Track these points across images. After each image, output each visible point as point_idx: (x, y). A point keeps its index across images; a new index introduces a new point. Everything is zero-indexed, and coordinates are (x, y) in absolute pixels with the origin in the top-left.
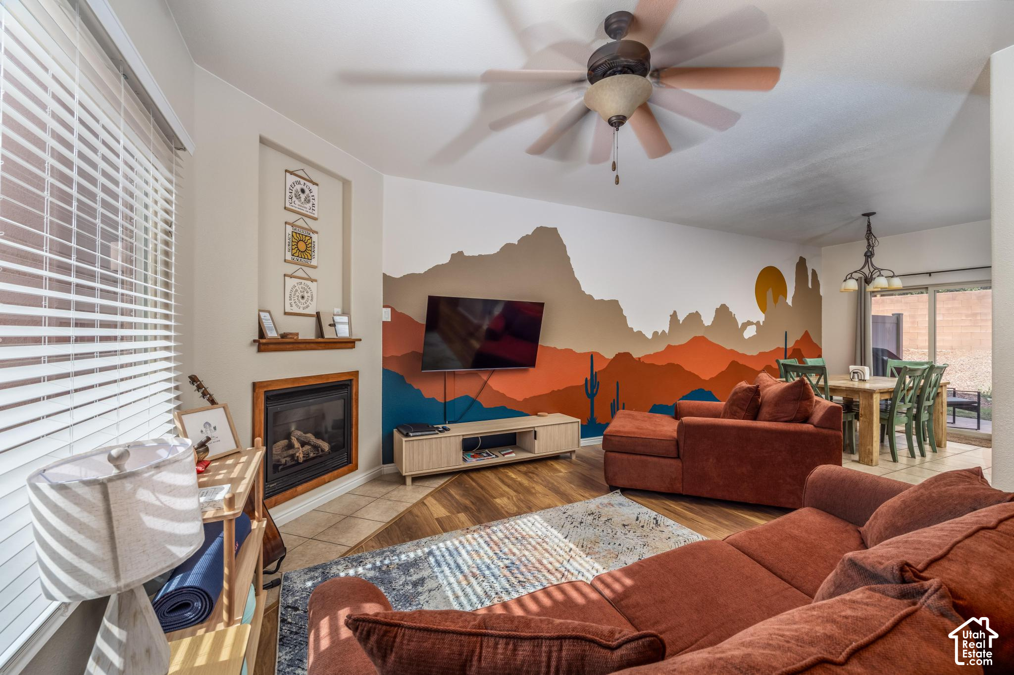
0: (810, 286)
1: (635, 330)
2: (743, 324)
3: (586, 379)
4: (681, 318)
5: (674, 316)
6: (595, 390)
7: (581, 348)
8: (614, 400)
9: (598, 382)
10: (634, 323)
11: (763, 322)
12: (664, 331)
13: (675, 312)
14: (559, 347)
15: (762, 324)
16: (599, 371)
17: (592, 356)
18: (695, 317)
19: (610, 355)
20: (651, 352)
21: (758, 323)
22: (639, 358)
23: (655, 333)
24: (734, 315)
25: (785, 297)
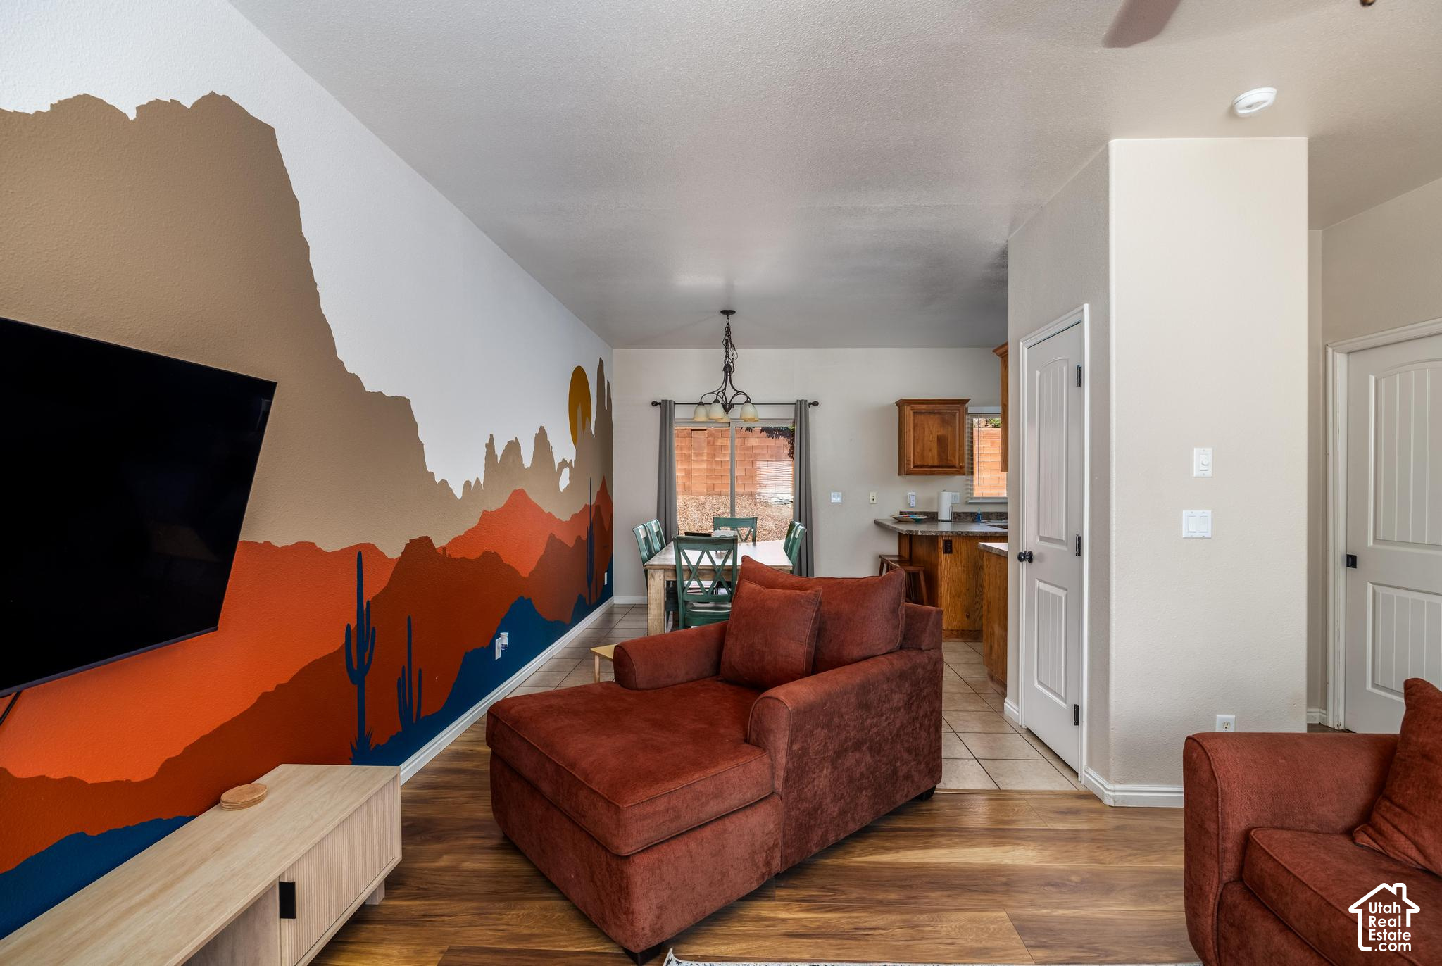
3: (349, 626)
6: (367, 654)
7: (332, 540)
9: (374, 629)
14: (279, 543)
16: (375, 598)
17: (361, 556)
19: (393, 550)
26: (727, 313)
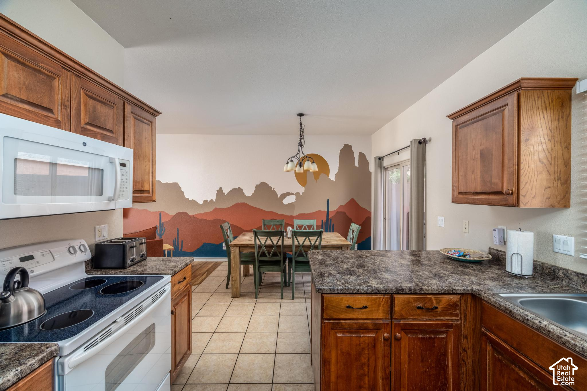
0: (357, 164)
1: (190, 199)
2: (282, 195)
4: (226, 191)
5: (220, 191)
8: (175, 238)
10: (189, 195)
11: (303, 193)
12: (212, 200)
13: (221, 188)
15: (301, 194)
18: (238, 191)
20: (202, 212)
21: (297, 194)
22: (193, 216)
23: (205, 201)
24: (274, 189)
25: (328, 174)
26: (301, 115)
